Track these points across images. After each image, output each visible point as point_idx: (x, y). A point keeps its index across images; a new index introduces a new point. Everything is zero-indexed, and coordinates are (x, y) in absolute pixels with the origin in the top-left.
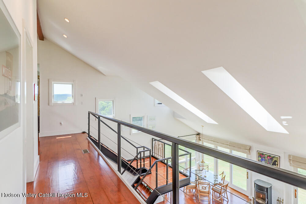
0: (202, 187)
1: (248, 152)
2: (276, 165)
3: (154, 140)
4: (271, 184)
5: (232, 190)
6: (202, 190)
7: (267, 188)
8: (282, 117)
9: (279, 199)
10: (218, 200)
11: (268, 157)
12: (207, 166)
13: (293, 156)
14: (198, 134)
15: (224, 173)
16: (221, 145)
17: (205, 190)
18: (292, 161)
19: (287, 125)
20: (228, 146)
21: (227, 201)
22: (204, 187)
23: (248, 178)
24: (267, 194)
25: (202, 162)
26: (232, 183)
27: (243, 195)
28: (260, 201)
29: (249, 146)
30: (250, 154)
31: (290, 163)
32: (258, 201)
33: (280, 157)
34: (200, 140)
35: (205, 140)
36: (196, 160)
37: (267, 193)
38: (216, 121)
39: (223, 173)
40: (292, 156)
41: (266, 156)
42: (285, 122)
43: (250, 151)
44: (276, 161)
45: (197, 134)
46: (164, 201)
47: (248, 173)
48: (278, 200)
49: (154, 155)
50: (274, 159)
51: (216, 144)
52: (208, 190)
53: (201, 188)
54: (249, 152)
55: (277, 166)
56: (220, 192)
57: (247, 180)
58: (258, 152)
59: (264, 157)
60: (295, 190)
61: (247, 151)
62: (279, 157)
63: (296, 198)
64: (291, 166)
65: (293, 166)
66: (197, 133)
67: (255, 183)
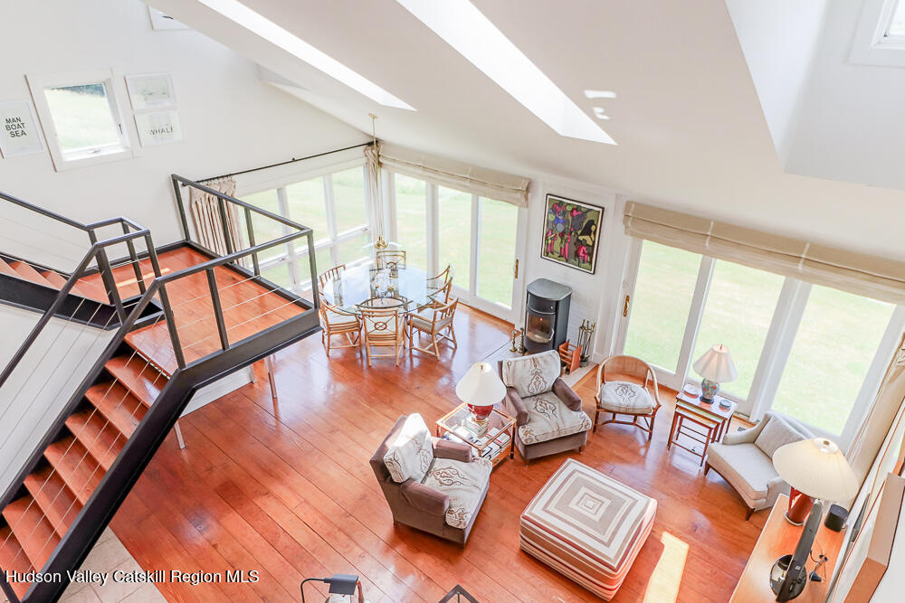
0: (376, 324)
1: (523, 200)
2: (590, 235)
3: (180, 183)
4: (570, 289)
5: (475, 313)
6: (377, 332)
7: (557, 302)
8: (591, 94)
9: (585, 325)
10: (425, 350)
11: (575, 212)
12: (403, 254)
13: (636, 204)
14: (373, 143)
15: (451, 269)
16: (444, 181)
17: (385, 332)
18: (631, 219)
19: (605, 117)
20: (467, 183)
21: (454, 347)
22: (381, 324)
23: (516, 277)
24: (554, 316)
25: (379, 245)
26: (475, 295)
27: (500, 323)
28: (537, 336)
29: (525, 179)
30: (527, 207)
31: (627, 227)
32: (532, 338)
33: (603, 209)
34: (380, 163)
35: (396, 165)
36: (370, 234)
37: (556, 314)
38: (405, 101)
39: (447, 270)
40: (633, 206)
41: (569, 208)
42: (601, 110)
43: (529, 195)
44: (591, 223)
45: (370, 144)
46: (252, 382)
47: (517, 261)
48: (582, 327)
49: (193, 239)
50: (590, 217)
51: (430, 177)
52: (394, 330)
53: (370, 327)
54: (527, 199)
55: (592, 236)
56: (430, 329)
57: (514, 282)
58: (549, 197)
59: (564, 213)
60: (628, 297)
61: (518, 195)
62: (601, 210)
63: (625, 316)
64: (626, 233)
65: (632, 234)
66: (369, 140)
67: (528, 293)
